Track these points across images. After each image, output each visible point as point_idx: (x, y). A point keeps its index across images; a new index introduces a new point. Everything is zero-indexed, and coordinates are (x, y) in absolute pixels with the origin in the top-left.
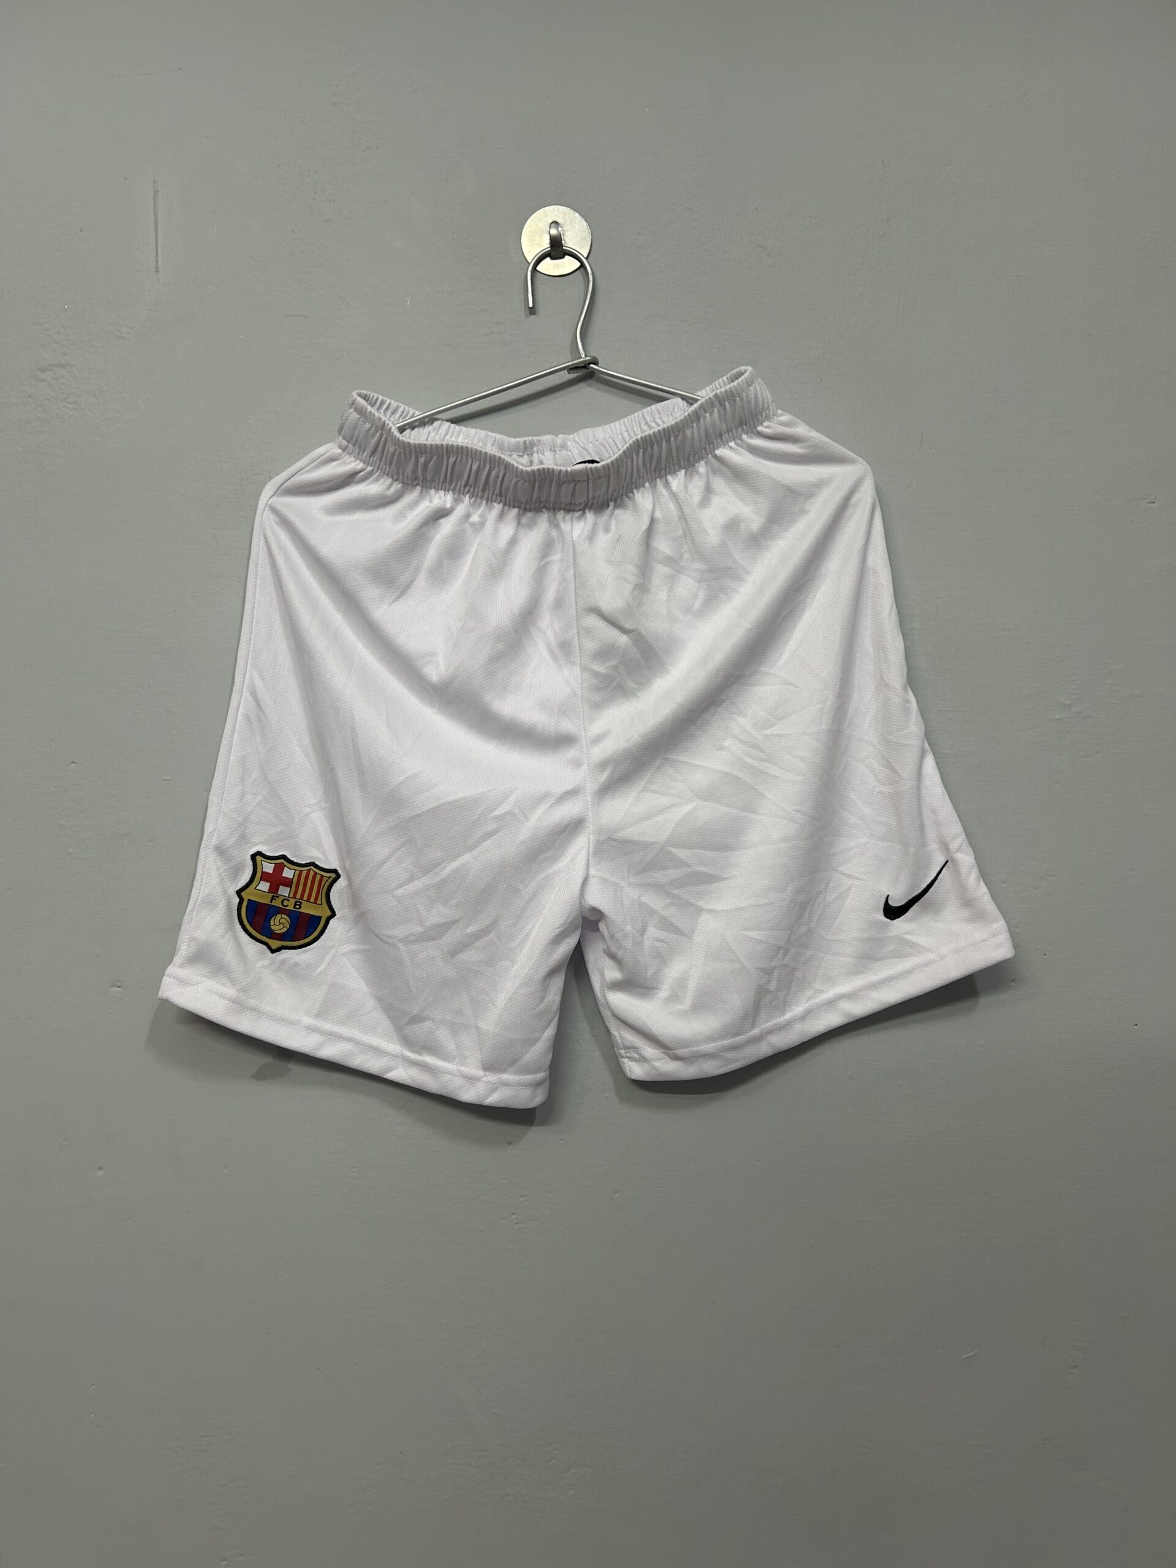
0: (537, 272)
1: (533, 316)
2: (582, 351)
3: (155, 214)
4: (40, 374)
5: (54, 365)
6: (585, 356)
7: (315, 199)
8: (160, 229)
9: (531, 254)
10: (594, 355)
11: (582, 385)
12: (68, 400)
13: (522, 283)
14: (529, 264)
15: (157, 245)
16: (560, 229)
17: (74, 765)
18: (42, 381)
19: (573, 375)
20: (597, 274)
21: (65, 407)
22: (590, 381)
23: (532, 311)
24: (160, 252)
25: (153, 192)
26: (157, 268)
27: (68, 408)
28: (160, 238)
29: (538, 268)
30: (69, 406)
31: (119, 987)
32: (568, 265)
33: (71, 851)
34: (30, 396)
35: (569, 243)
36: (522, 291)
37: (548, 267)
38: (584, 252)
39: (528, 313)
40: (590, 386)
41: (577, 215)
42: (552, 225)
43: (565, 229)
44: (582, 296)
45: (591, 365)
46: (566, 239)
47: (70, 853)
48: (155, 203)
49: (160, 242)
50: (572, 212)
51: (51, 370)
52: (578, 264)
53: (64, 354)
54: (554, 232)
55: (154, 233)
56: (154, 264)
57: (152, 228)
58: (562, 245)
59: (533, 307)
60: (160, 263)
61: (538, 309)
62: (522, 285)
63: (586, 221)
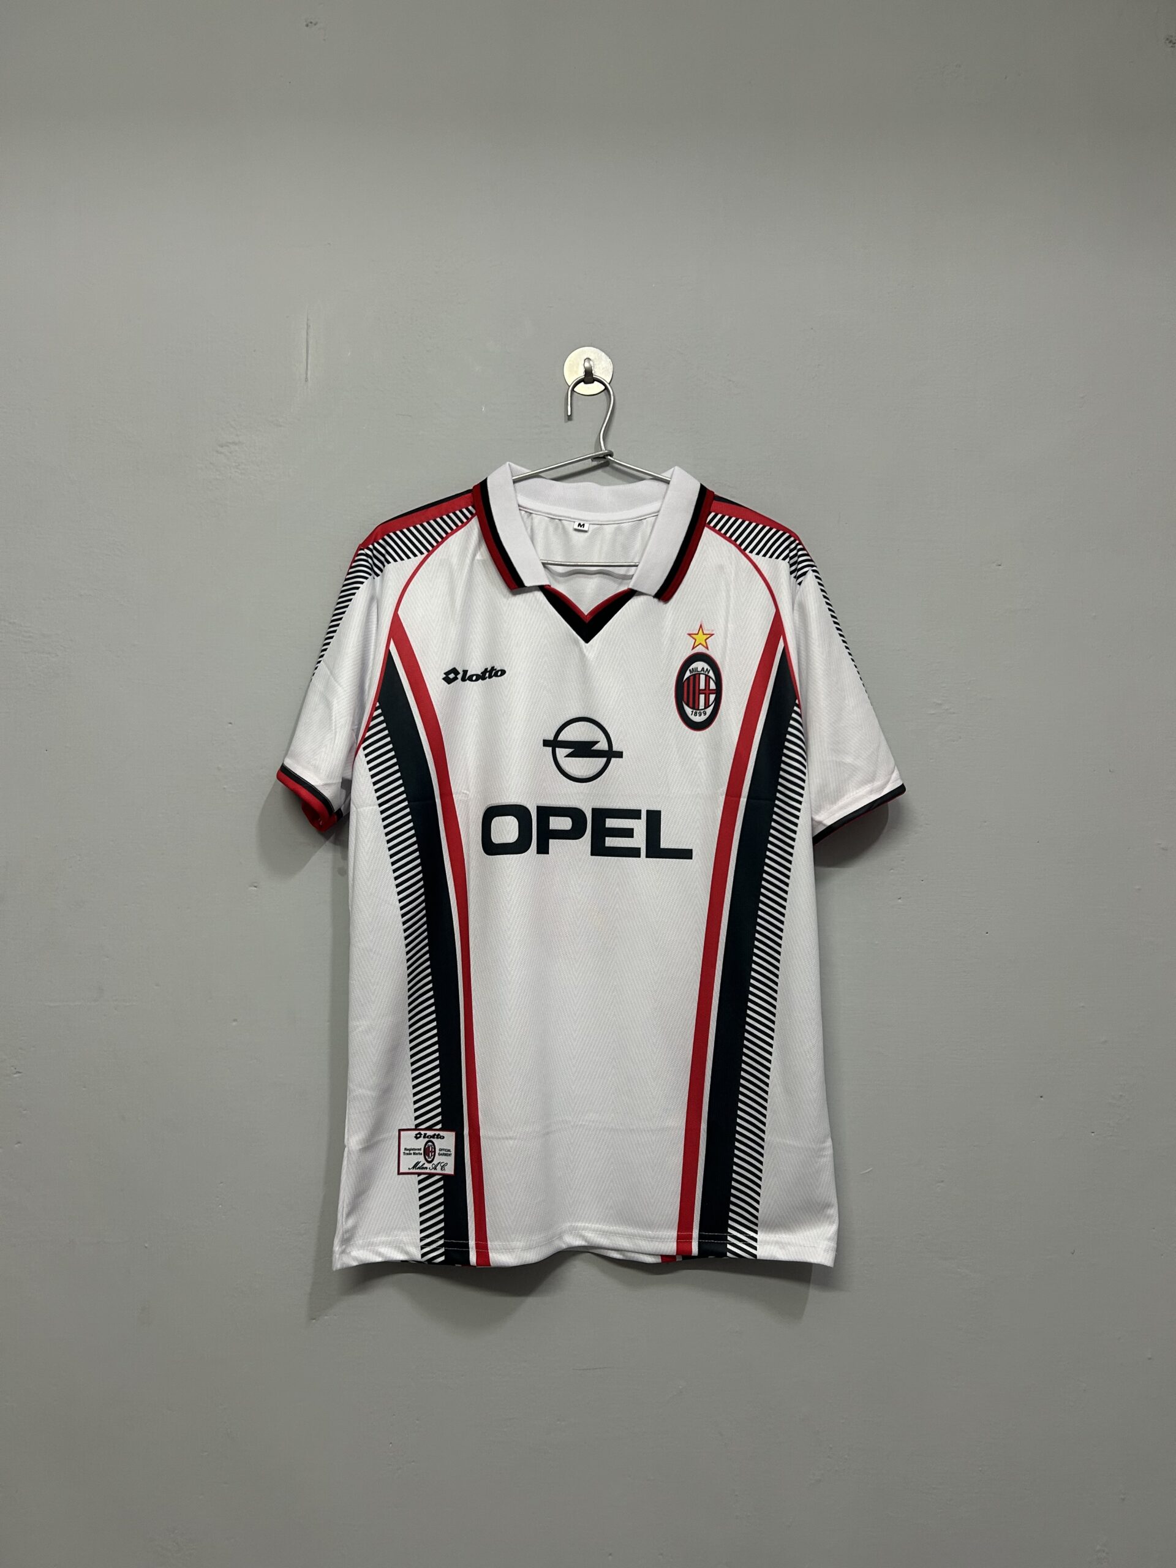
0: (575, 392)
1: (570, 422)
2: (603, 448)
3: (307, 342)
4: (219, 449)
5: (230, 443)
6: (606, 450)
8: (310, 352)
9: (570, 380)
10: (613, 450)
11: (601, 470)
12: (238, 467)
14: (569, 386)
15: (307, 364)
16: (591, 362)
17: (230, 725)
18: (221, 453)
19: (595, 463)
20: (616, 395)
21: (236, 472)
22: (608, 468)
23: (570, 418)
24: (309, 367)
25: (306, 326)
26: (307, 378)
27: (238, 473)
28: (310, 357)
29: (575, 389)
30: (240, 472)
32: (596, 388)
33: (225, 786)
34: (211, 463)
35: (597, 373)
36: (563, 404)
37: (582, 388)
38: (607, 379)
39: (567, 420)
40: (607, 471)
41: (603, 354)
42: (586, 360)
43: (595, 363)
44: (606, 408)
45: (609, 457)
46: (595, 370)
48: (307, 333)
49: (309, 361)
50: (600, 352)
51: (228, 446)
52: (603, 387)
53: (237, 435)
54: (587, 365)
55: (306, 354)
56: (305, 376)
57: (304, 351)
58: (592, 374)
59: (571, 415)
60: (309, 373)
61: (575, 417)
62: (564, 400)
63: (610, 358)
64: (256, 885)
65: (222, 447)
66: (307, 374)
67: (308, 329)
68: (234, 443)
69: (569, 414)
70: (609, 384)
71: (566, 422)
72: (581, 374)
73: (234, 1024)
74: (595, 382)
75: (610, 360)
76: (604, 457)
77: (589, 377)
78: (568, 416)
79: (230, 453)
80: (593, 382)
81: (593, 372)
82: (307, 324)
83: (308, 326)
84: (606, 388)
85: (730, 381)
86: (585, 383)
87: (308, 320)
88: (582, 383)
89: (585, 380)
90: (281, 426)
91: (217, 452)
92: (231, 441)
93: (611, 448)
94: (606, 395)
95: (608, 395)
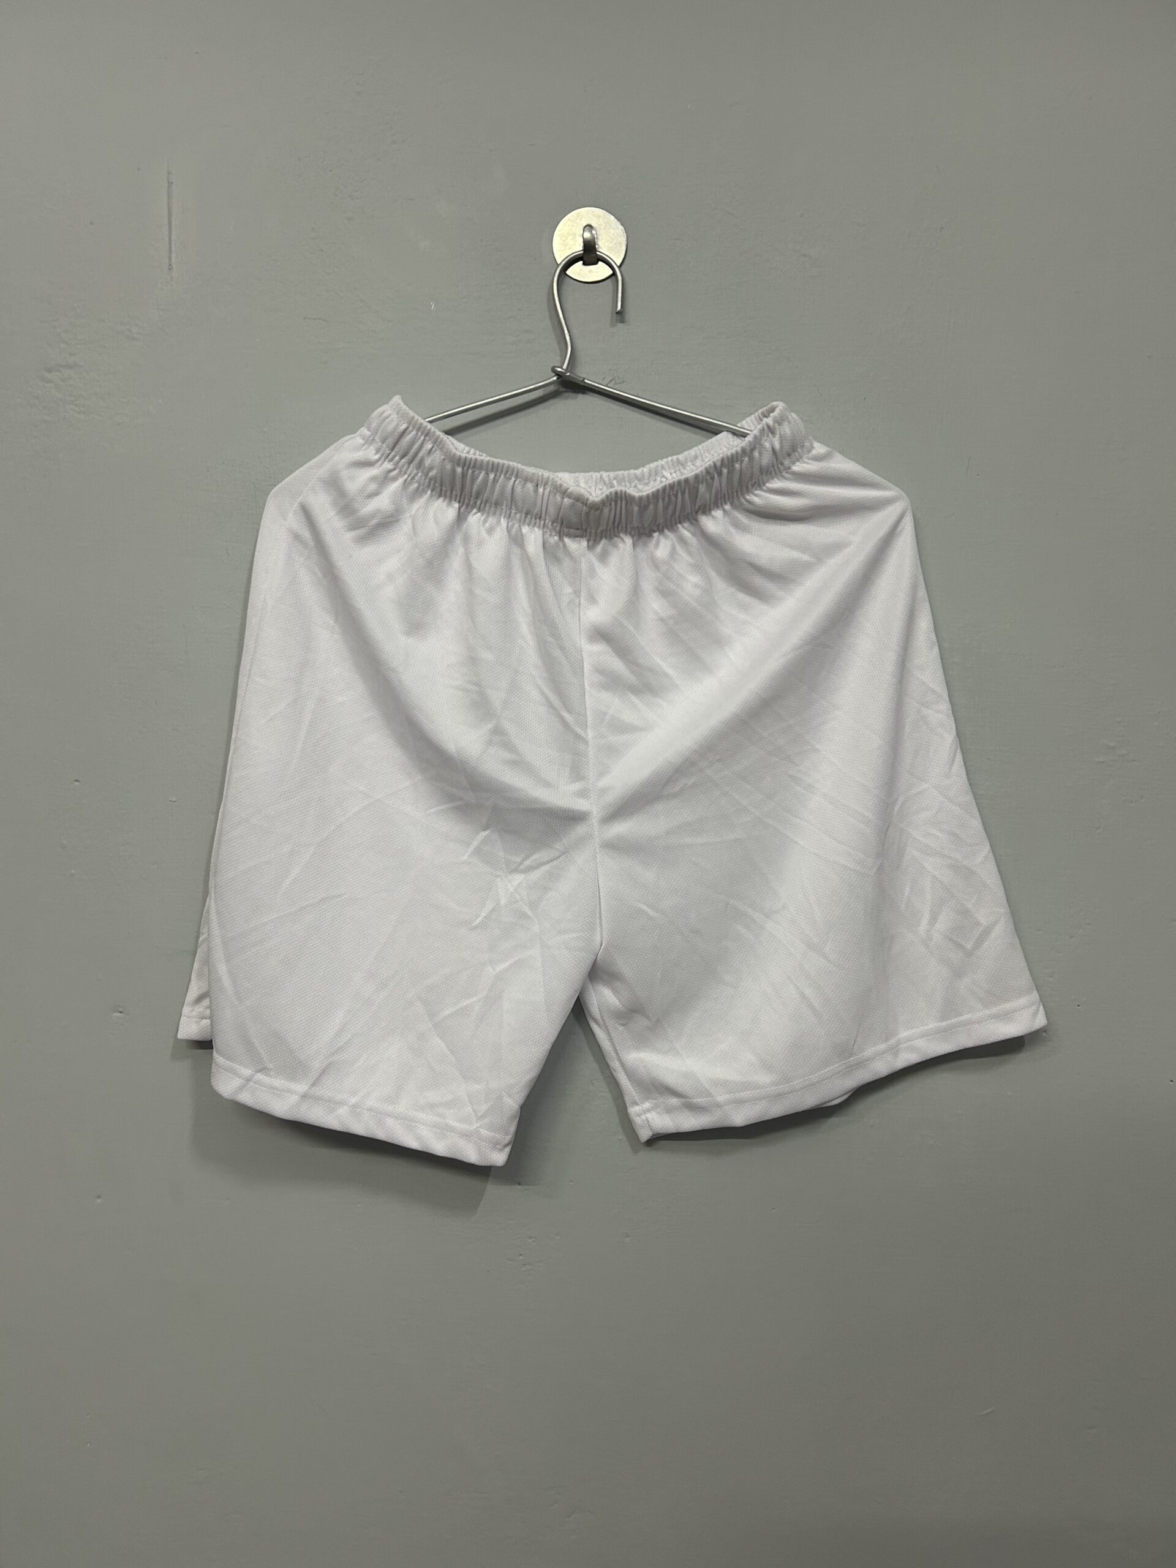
0: (568, 278)
3: (169, 208)
4: (47, 375)
5: (62, 366)
9: (561, 258)
12: (75, 402)
15: (170, 240)
16: (594, 232)
17: (77, 783)
18: (49, 381)
21: (72, 409)
24: (173, 248)
25: (167, 184)
26: (170, 265)
27: (76, 411)
28: (174, 232)
29: (568, 272)
31: (121, 1013)
32: (600, 271)
34: (36, 397)
35: (603, 248)
37: (578, 271)
38: (618, 259)
41: (612, 217)
42: (587, 227)
43: (599, 232)
44: (612, 305)
46: (600, 244)
48: (169, 195)
49: (173, 238)
50: (607, 215)
51: (58, 371)
53: (72, 354)
54: (587, 235)
55: (168, 228)
56: (167, 260)
57: (166, 221)
58: (595, 250)
60: (173, 260)
63: (621, 224)
64: (120, 1010)
65: (50, 372)
66: (170, 258)
67: (169, 187)
68: (69, 367)
70: (620, 267)
72: (578, 247)
73: (99, 1201)
74: (600, 263)
75: (621, 227)
77: (590, 254)
80: (596, 263)
81: (597, 246)
82: (168, 182)
83: (170, 184)
84: (614, 274)
85: (804, 255)
86: (585, 264)
87: (169, 174)
88: (581, 262)
89: (584, 259)
94: (613, 281)
95: (615, 283)
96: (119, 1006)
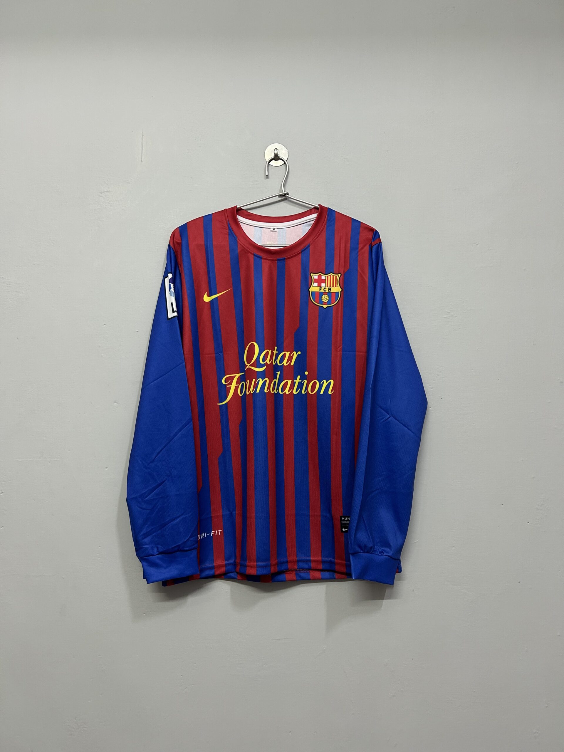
0: (270, 165)
1: (267, 179)
2: (284, 191)
3: (142, 143)
4: (100, 194)
5: (106, 192)
6: (285, 192)
7: (196, 139)
8: (143, 148)
9: (268, 159)
10: (288, 192)
11: (283, 202)
12: (110, 203)
13: (264, 168)
14: (267, 162)
15: (142, 153)
16: (278, 151)
17: (105, 326)
18: (101, 196)
19: (280, 199)
20: (289, 165)
21: (108, 205)
22: (286, 201)
23: (267, 177)
24: (143, 155)
25: (142, 136)
26: (142, 160)
27: (109, 205)
28: (143, 150)
29: (270, 163)
30: (110, 205)
31: (117, 403)
32: (280, 162)
33: (102, 355)
34: (96, 201)
35: (280, 156)
36: (264, 171)
37: (273, 163)
38: (285, 158)
39: (266, 177)
40: (286, 203)
41: (284, 146)
42: (276, 150)
43: (280, 151)
44: (285, 173)
45: (286, 195)
46: (280, 155)
47: (102, 356)
48: (142, 139)
49: (143, 152)
50: (282, 145)
51: (104, 193)
52: (284, 163)
53: (109, 188)
54: (276, 152)
55: (141, 148)
58: (278, 156)
59: (268, 175)
60: (143, 159)
61: (270, 176)
62: (264, 169)
63: (286, 148)
64: (117, 402)
65: (101, 193)
66: (142, 158)
67: (142, 137)
68: (107, 192)
69: (267, 175)
70: (287, 161)
71: (265, 179)
72: (273, 156)
73: (107, 469)
74: (280, 160)
75: (286, 149)
76: (285, 195)
77: (276, 158)
78: (266, 176)
79: (105, 196)
80: (278, 160)
81: (279, 155)
82: (142, 135)
83: (143, 136)
84: (285, 163)
85: (345, 158)
86: (275, 160)
87: (142, 133)
88: (274, 160)
89: (275, 159)
90: (129, 183)
91: (99, 196)
92: (106, 190)
93: (287, 191)
94: (285, 166)
95: (286, 166)
96: (116, 401)
